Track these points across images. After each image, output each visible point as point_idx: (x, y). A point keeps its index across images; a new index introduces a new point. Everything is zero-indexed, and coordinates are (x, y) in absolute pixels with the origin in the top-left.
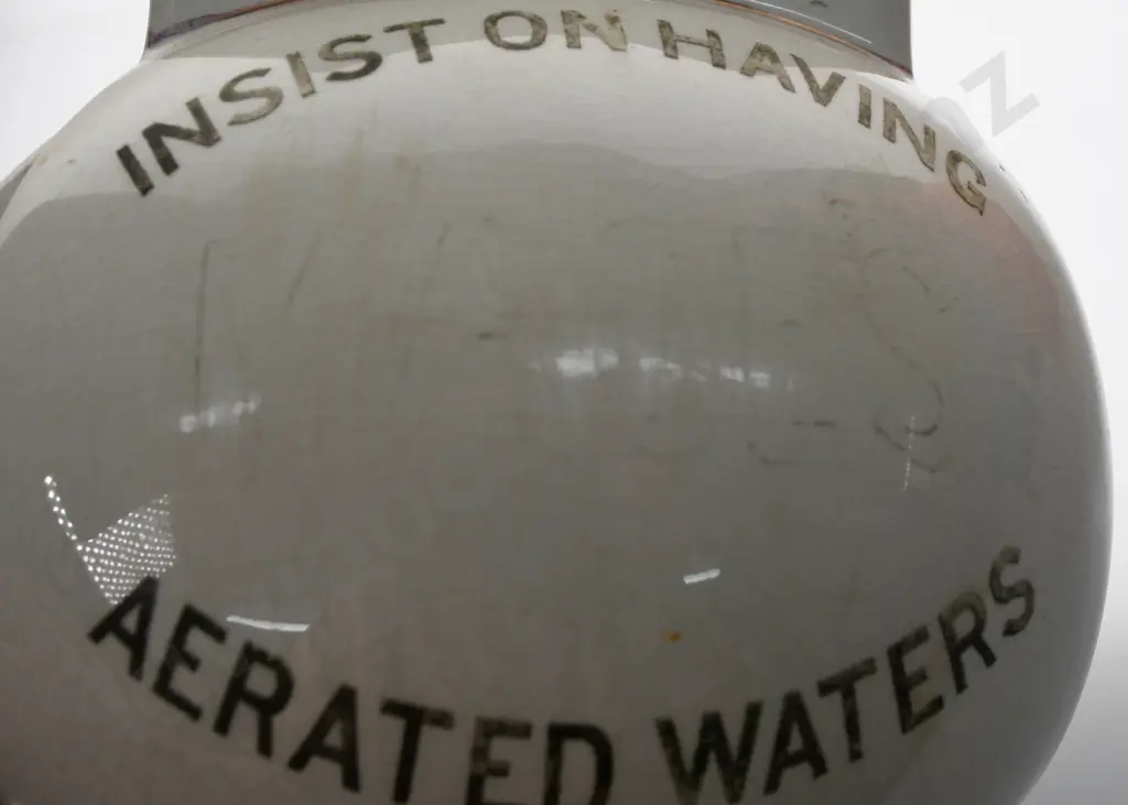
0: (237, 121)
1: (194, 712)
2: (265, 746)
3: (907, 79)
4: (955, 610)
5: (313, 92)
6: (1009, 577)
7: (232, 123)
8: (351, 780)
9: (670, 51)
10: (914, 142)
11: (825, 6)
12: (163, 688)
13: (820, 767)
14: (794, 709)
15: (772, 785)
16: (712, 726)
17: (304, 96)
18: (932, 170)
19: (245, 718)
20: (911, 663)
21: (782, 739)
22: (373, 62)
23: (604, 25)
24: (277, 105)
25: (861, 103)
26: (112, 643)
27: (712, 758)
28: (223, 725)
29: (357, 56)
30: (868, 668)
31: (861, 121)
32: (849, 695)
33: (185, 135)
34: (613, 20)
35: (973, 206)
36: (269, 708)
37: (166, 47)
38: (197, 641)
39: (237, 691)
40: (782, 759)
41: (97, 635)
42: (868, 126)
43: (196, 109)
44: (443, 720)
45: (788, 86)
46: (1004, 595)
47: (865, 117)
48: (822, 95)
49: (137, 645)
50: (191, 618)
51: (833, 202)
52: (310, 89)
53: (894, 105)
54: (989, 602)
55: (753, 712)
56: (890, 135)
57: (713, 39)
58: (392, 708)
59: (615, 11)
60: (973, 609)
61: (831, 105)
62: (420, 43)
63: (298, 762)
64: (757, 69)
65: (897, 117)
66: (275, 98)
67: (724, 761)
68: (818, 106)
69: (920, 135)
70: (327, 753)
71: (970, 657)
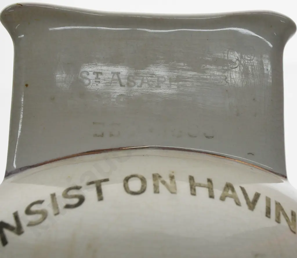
0: (30, 225)
3: (284, 181)
5: (58, 213)
7: (28, 225)
9: (193, 192)
10: (287, 220)
11: (253, 155)
17: (55, 215)
18: (295, 233)
22: (82, 200)
23: (168, 181)
24: (45, 218)
29: (75, 196)
31: (267, 216)
33: (11, 228)
34: (172, 178)
37: (11, 179)
42: (269, 217)
43: (16, 217)
45: (238, 204)
47: (268, 213)
48: (251, 205)
53: (279, 204)
56: (278, 221)
57: (209, 183)
59: (173, 172)
61: (255, 210)
62: (99, 191)
64: (226, 196)
65: (280, 210)
66: (44, 214)
68: (250, 211)
69: (290, 216)
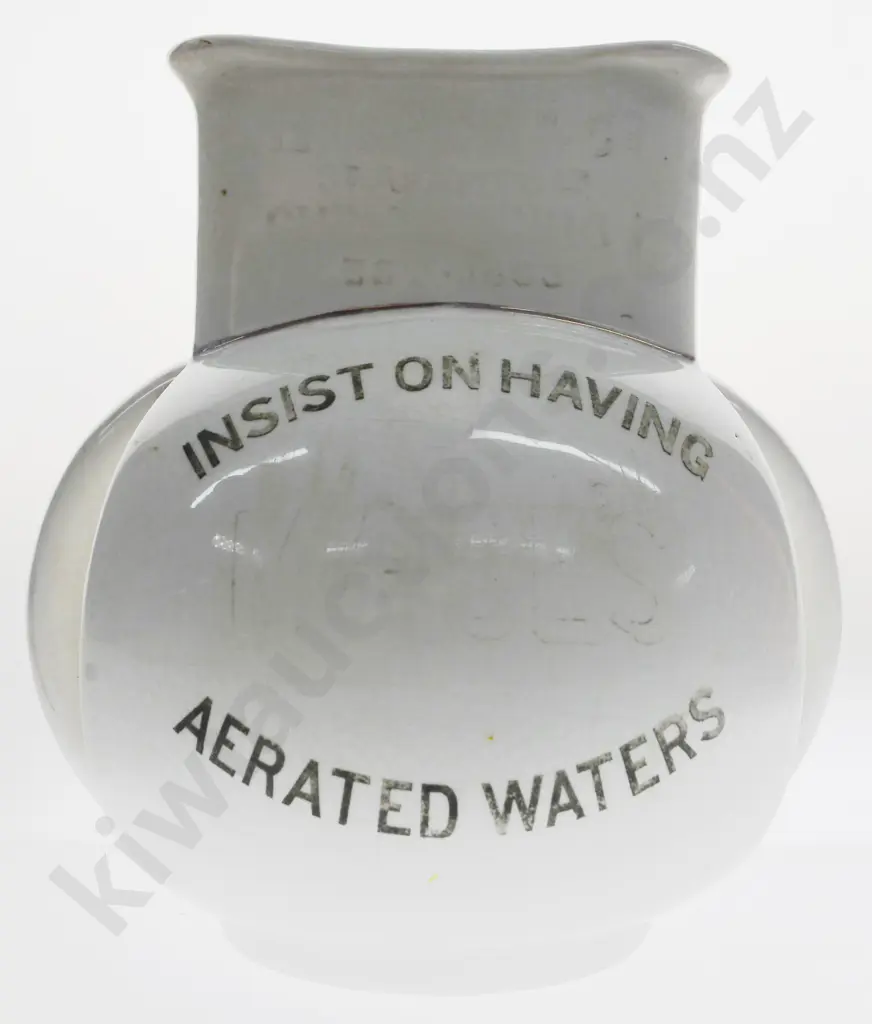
0: (252, 435)
1: (232, 773)
2: (270, 791)
3: (686, 366)
4: (665, 725)
5: (295, 419)
6: (703, 706)
7: (249, 436)
8: (316, 811)
11: (630, 318)
12: (214, 758)
13: (580, 813)
14: (562, 780)
15: (551, 822)
16: (514, 788)
17: (291, 421)
18: (670, 454)
19: (260, 775)
20: (635, 756)
21: (556, 798)
22: (330, 398)
24: (275, 426)
25: (627, 411)
26: (186, 732)
27: (515, 806)
28: (247, 780)
29: (320, 392)
30: (608, 758)
31: (624, 425)
32: (596, 772)
33: (223, 441)
34: (474, 363)
35: (696, 475)
36: (272, 771)
38: (233, 734)
39: (255, 761)
40: (556, 809)
41: (179, 728)
42: (628, 429)
43: (228, 422)
44: (364, 780)
45: (578, 407)
46: (700, 718)
47: (627, 422)
48: (601, 409)
49: (200, 734)
50: (230, 721)
51: (595, 485)
52: (293, 416)
53: (653, 406)
54: (689, 720)
55: (538, 781)
56: (643, 435)
58: (338, 773)
59: (477, 354)
60: (677, 724)
61: (605, 417)
63: (288, 800)
64: (559, 395)
65: (652, 417)
66: (273, 420)
67: (522, 807)
68: (596, 419)
69: (667, 428)
70: (303, 796)
71: (677, 753)
